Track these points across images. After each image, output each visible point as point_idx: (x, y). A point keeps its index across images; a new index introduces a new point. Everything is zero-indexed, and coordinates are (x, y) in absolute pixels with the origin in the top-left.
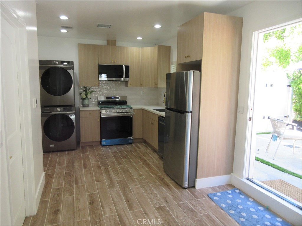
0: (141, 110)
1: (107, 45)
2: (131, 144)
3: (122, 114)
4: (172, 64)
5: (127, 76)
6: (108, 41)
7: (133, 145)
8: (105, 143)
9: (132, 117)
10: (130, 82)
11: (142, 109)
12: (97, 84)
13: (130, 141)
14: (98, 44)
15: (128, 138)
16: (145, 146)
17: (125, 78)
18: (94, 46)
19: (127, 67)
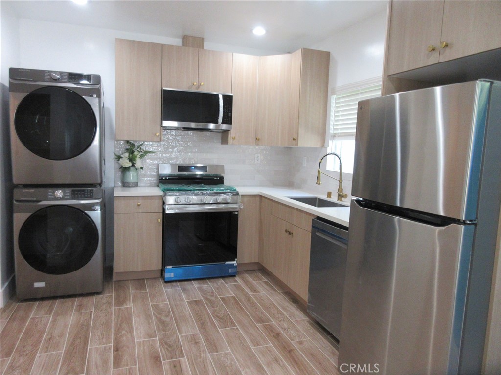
0: (258, 199)
1: (183, 45)
2: (233, 276)
3: (215, 206)
4: (333, 93)
5: (228, 119)
6: (186, 39)
7: (237, 278)
8: (172, 275)
9: (236, 213)
10: (232, 134)
11: (261, 197)
12: (157, 135)
13: (230, 271)
14: (162, 43)
15: (227, 263)
16: (266, 283)
17: (223, 123)
18: (154, 45)
19: (228, 100)
